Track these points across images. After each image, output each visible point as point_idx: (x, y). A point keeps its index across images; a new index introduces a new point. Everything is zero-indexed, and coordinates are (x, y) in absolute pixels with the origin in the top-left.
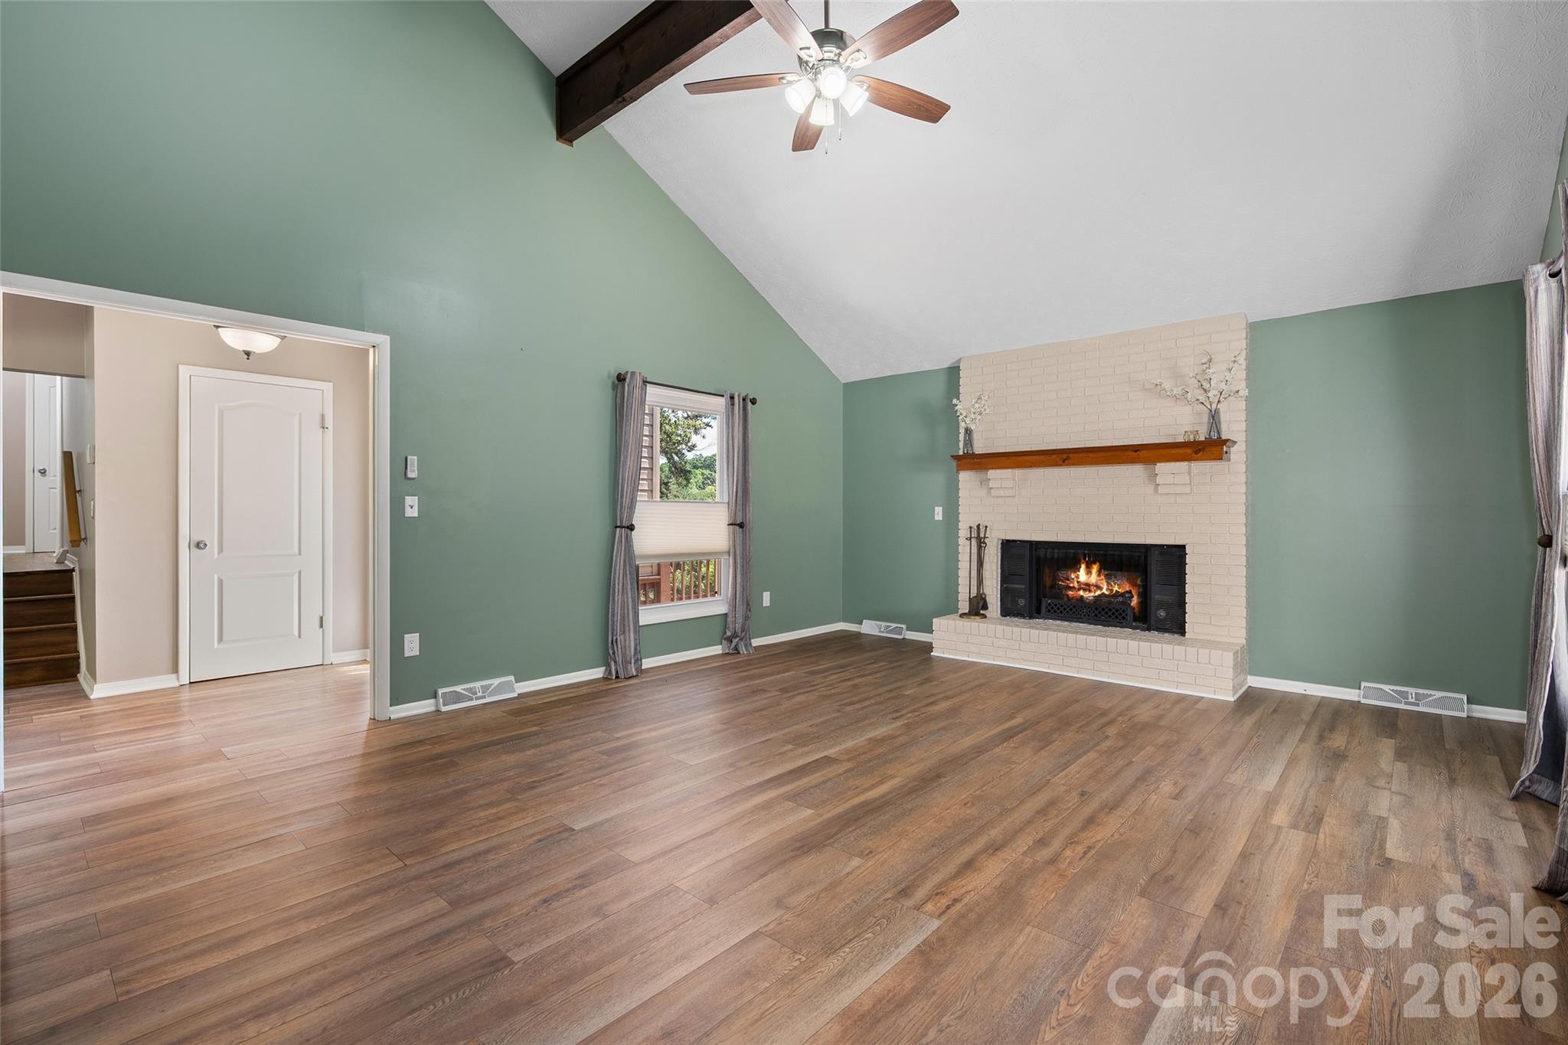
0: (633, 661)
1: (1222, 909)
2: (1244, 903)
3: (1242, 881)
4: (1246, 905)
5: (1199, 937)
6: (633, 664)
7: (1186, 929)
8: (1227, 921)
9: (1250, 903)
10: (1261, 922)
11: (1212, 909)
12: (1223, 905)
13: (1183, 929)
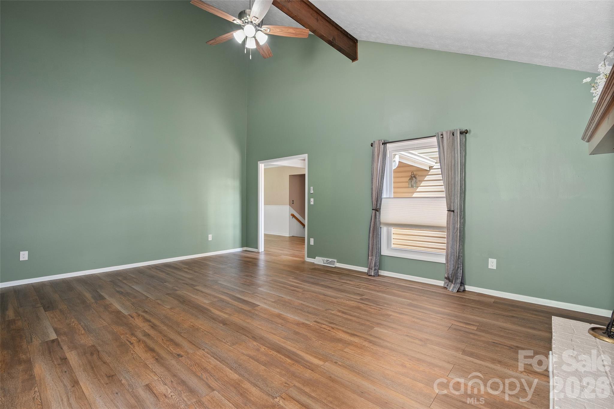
0: (373, 269)
1: (63, 359)
2: (57, 366)
3: (65, 372)
4: (56, 366)
5: (62, 349)
6: (373, 270)
7: (68, 348)
8: (58, 357)
9: (55, 367)
10: (46, 364)
11: (66, 356)
12: (64, 360)
13: (69, 347)
